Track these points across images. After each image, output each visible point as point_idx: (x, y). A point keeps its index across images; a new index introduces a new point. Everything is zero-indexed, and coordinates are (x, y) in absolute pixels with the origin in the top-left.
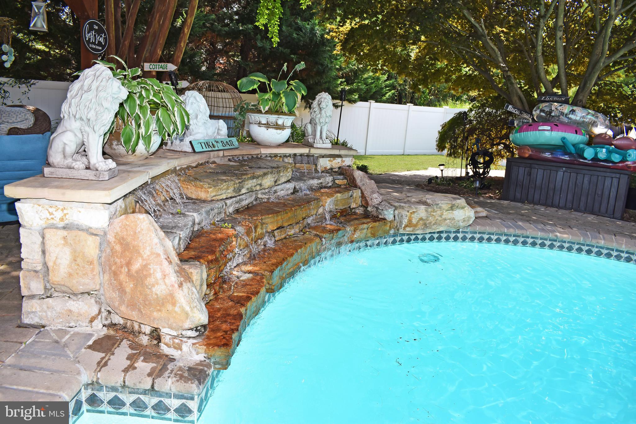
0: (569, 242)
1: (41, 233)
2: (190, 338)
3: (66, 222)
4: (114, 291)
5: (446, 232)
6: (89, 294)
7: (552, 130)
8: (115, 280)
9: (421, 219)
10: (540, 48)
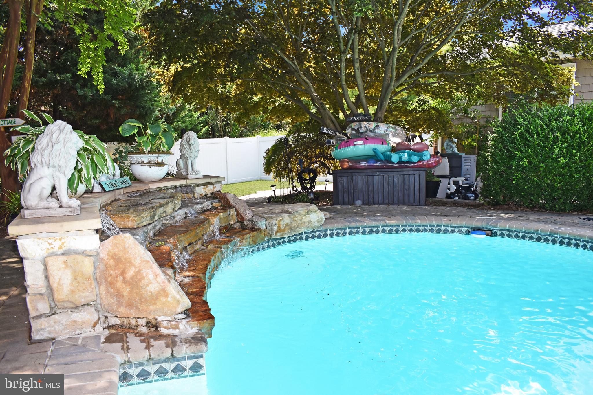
0: (395, 226)
1: (43, 262)
2: (181, 319)
3: (64, 249)
4: (111, 298)
5: (305, 233)
6: (88, 305)
7: (364, 144)
8: (112, 289)
9: (287, 225)
10: (344, 78)
